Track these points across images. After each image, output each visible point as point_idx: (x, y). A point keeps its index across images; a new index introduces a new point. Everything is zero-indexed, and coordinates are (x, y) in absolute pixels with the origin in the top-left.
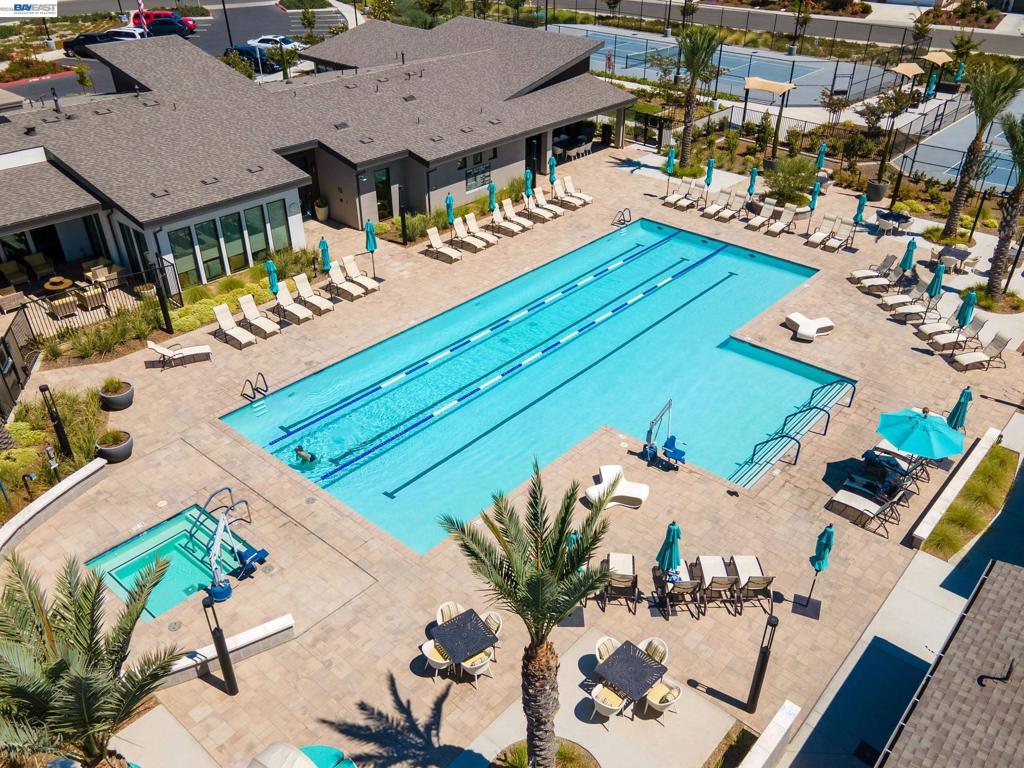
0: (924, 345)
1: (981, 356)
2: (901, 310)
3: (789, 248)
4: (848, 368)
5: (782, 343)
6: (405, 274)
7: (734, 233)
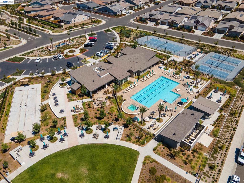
0: (188, 92)
1: (192, 93)
2: (187, 88)
3: (177, 80)
4: (181, 94)
5: (175, 92)
6: (140, 83)
7: (171, 78)
